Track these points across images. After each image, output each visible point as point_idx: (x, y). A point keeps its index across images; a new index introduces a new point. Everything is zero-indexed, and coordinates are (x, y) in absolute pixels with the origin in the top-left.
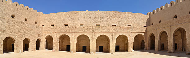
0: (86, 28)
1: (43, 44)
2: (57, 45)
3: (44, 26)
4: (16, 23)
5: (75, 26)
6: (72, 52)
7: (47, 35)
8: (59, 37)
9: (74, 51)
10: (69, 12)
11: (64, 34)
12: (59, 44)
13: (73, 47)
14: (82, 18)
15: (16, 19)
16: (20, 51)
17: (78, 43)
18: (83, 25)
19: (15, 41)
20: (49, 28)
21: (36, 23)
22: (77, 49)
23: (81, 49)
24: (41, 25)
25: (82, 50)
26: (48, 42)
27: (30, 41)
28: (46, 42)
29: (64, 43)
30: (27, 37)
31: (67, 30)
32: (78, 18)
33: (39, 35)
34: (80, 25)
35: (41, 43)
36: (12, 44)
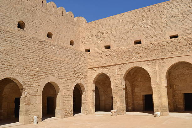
0: (185, 42)
1: (89, 97)
2: (121, 97)
3: (89, 51)
4: (27, 43)
5: (158, 42)
6: (159, 113)
7: (97, 74)
8: (124, 73)
9: (164, 111)
10: (141, 9)
11: (135, 65)
12: (126, 93)
13: (160, 97)
14: (172, 19)
15: (28, 31)
16: (35, 117)
17: (170, 86)
18: (177, 36)
19: (22, 89)
20: (100, 54)
21: (72, 43)
22: (169, 104)
23: (181, 101)
24: (83, 49)
25: (182, 106)
26: (101, 90)
27: (59, 89)
28: (97, 92)
29: (136, 89)
30: (51, 79)
31: (141, 54)
32: (163, 19)
33: (79, 74)
34: (171, 37)
35: (84, 94)
36: (16, 98)
